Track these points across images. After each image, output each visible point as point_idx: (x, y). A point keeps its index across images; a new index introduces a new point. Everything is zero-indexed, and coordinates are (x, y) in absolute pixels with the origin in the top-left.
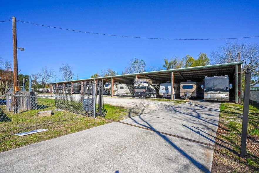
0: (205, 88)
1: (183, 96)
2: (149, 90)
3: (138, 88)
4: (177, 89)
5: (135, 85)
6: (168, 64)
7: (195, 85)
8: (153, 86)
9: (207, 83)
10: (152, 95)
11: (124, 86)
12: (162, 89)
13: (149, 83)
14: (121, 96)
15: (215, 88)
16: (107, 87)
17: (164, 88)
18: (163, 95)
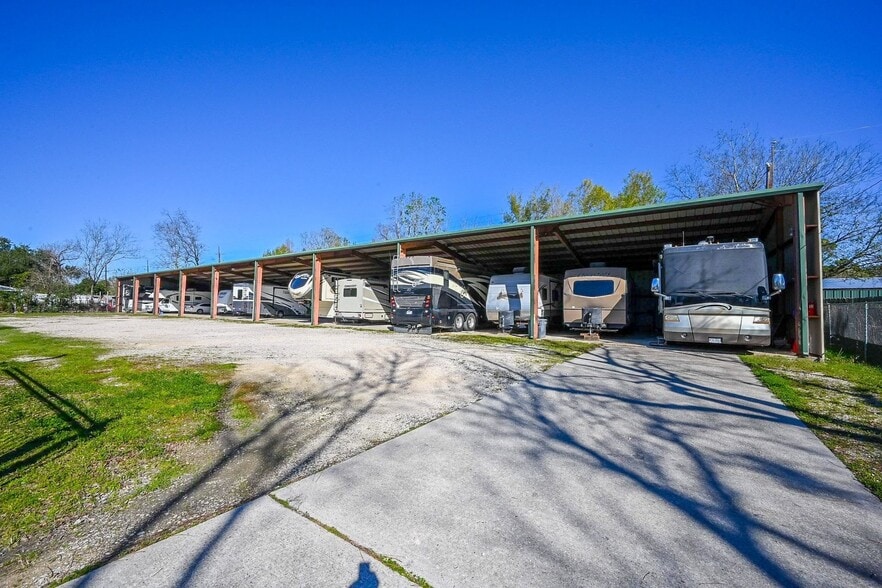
0: (667, 291)
1: (576, 324)
2: (449, 299)
3: (403, 292)
4: (555, 297)
5: (394, 283)
6: (522, 212)
7: (624, 282)
8: (465, 284)
9: (676, 272)
10: (461, 320)
11: (359, 283)
12: (496, 297)
13: (446, 274)
14: (349, 322)
15: (710, 291)
16: (296, 291)
17: (505, 292)
18: (500, 321)
